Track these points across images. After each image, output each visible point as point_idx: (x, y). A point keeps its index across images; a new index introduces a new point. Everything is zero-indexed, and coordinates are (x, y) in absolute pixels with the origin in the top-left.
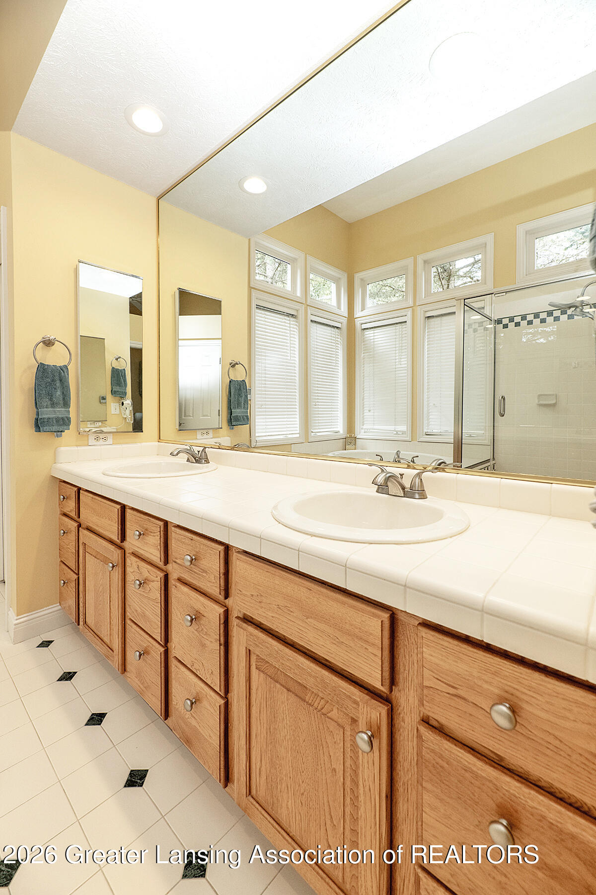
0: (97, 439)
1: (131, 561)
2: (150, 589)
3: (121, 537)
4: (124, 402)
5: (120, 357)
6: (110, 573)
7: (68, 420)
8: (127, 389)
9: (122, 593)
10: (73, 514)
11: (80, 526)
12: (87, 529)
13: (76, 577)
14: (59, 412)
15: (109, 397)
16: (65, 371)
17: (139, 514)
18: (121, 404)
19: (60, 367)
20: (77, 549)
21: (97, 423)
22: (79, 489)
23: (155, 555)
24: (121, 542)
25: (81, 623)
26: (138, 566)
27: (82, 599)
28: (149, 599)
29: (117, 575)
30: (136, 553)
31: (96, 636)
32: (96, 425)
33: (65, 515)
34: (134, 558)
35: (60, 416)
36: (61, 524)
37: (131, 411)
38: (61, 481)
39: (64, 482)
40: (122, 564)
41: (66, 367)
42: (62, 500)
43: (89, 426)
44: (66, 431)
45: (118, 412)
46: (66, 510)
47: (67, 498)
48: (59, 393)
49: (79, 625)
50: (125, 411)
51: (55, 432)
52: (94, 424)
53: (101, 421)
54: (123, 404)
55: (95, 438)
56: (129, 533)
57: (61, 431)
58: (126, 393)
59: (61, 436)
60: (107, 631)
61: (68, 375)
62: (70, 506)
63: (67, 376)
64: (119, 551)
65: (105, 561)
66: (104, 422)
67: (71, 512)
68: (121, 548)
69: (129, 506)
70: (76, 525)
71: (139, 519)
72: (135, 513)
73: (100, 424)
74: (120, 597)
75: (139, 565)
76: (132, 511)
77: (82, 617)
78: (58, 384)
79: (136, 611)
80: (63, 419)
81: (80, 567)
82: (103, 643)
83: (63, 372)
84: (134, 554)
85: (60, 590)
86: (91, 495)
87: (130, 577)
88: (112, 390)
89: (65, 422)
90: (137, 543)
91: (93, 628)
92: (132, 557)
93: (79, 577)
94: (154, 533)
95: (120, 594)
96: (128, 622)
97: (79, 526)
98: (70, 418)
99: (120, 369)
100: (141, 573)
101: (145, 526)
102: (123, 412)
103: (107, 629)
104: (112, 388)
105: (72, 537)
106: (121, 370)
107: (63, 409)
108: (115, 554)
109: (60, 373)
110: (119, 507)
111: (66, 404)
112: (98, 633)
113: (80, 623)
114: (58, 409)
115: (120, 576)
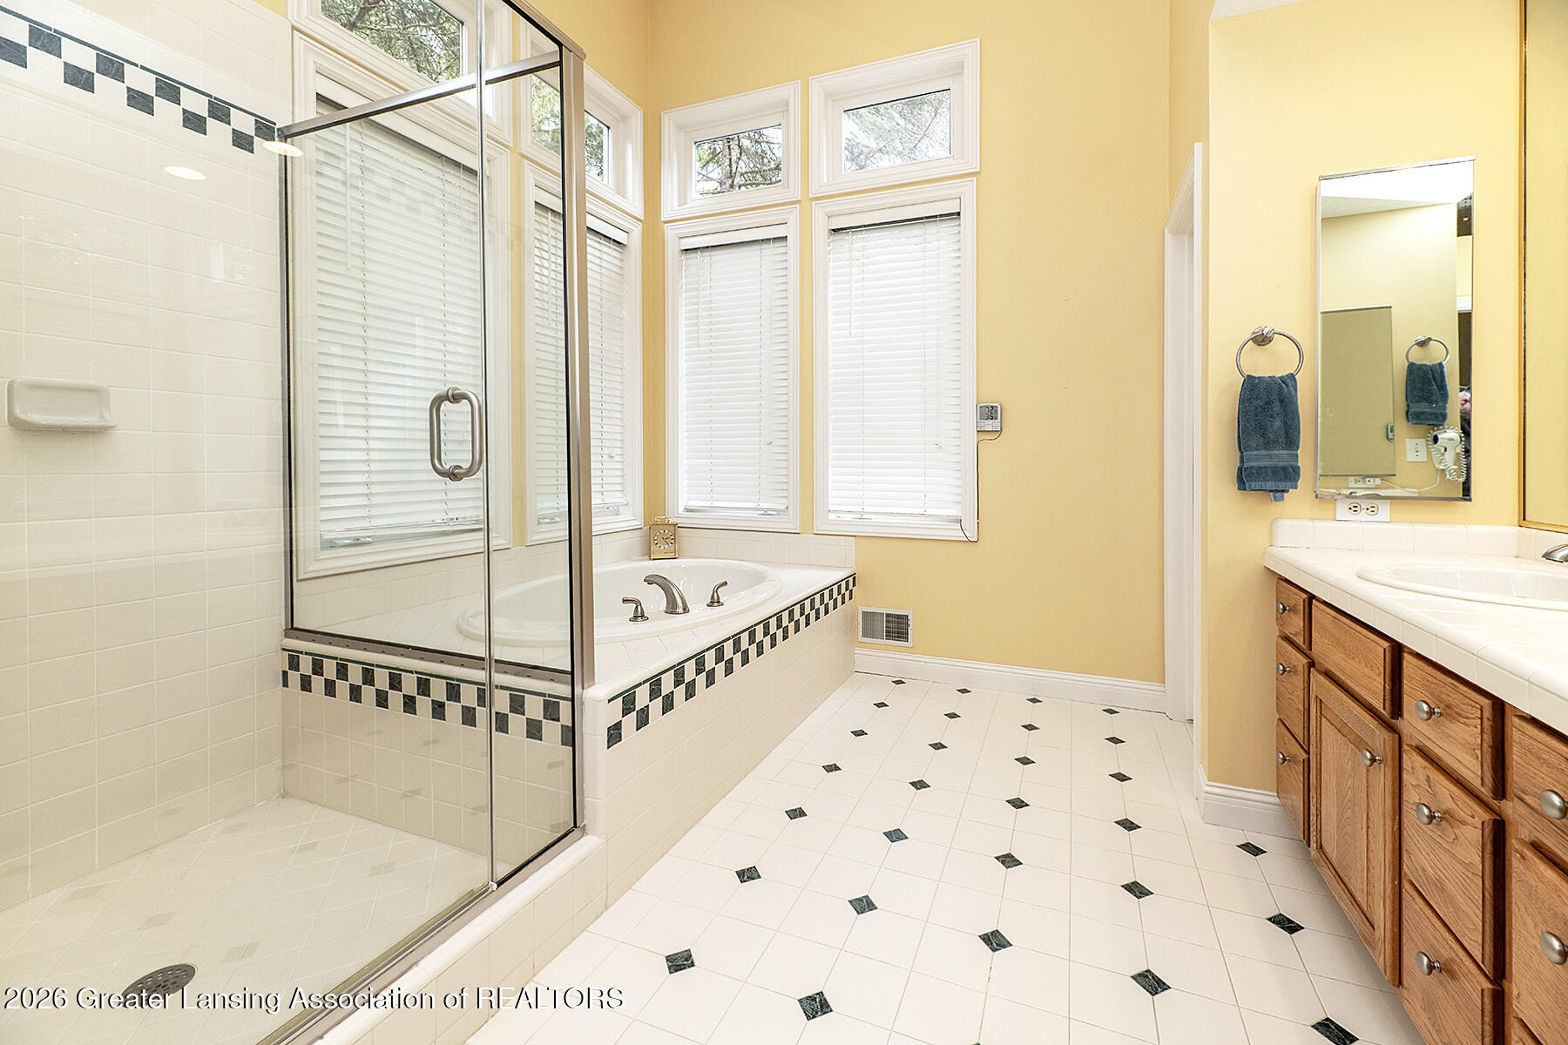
0: (1355, 509)
1: (1412, 760)
2: (1457, 838)
3: (1392, 705)
4: (1439, 437)
5: (1430, 339)
6: (1368, 771)
7: (1294, 471)
8: (1447, 405)
9: (1394, 820)
10: (1299, 640)
11: (1314, 666)
12: (1326, 674)
13: (1306, 756)
14: (1279, 456)
15: (1402, 426)
16: (1290, 384)
17: (1430, 669)
18: (1431, 439)
19: (1281, 378)
20: (1307, 706)
21: (1372, 480)
22: (1312, 597)
23: (1472, 767)
24: (1392, 718)
25: (1313, 845)
26: (1428, 776)
27: (1315, 800)
28: (1454, 857)
29: (1382, 779)
30: (1425, 750)
31: (1341, 883)
32: (1368, 484)
33: (1287, 639)
34: (1420, 759)
35: (1280, 464)
36: (1279, 654)
37: (1458, 454)
38: (1281, 579)
39: (1287, 581)
40: (1393, 762)
41: (1292, 377)
42: (1281, 611)
43: (1352, 485)
44: (1291, 490)
45: (1423, 457)
46: (1289, 632)
47: (1289, 610)
48: (1278, 423)
49: (1309, 846)
50: (1443, 455)
51: (1271, 491)
52: (1365, 482)
53: (1382, 477)
54: (1436, 440)
55: (1351, 506)
56: (1408, 702)
57: (1282, 491)
58: (1444, 417)
59: (1282, 499)
60: (1362, 883)
61: (1296, 390)
62: (1296, 624)
63: (1293, 392)
64: (1386, 735)
65: (1359, 744)
66: (1386, 478)
67: (1295, 635)
68: (1392, 729)
69: (1409, 648)
70: (1305, 661)
71: (1431, 679)
72: (1421, 664)
73: (1378, 481)
74: (1389, 830)
75: (1431, 777)
76: (1415, 660)
77: (1315, 833)
78: (1277, 408)
79: (1424, 870)
80: (1284, 468)
81: (1311, 739)
82: (1354, 903)
83: (1287, 386)
84: (1422, 752)
85: (1278, 768)
86: (1333, 612)
87: (1411, 796)
88: (1407, 412)
89: (1289, 475)
90: (1423, 727)
91: (1334, 862)
92: (1415, 754)
93: (1309, 759)
94: (1467, 718)
95: (1389, 822)
96: (1406, 885)
97: (1312, 664)
98: (1299, 468)
99: (1429, 364)
100: (1434, 795)
101: (1444, 696)
102: (1435, 456)
103: (1362, 877)
104: (1408, 406)
105: (1298, 681)
106: (1432, 368)
107: (1286, 452)
108: (1380, 739)
109: (1280, 388)
110: (1386, 644)
111: (1291, 441)
112: (1346, 880)
113: (1312, 843)
114: (1277, 452)
115: (1389, 784)
